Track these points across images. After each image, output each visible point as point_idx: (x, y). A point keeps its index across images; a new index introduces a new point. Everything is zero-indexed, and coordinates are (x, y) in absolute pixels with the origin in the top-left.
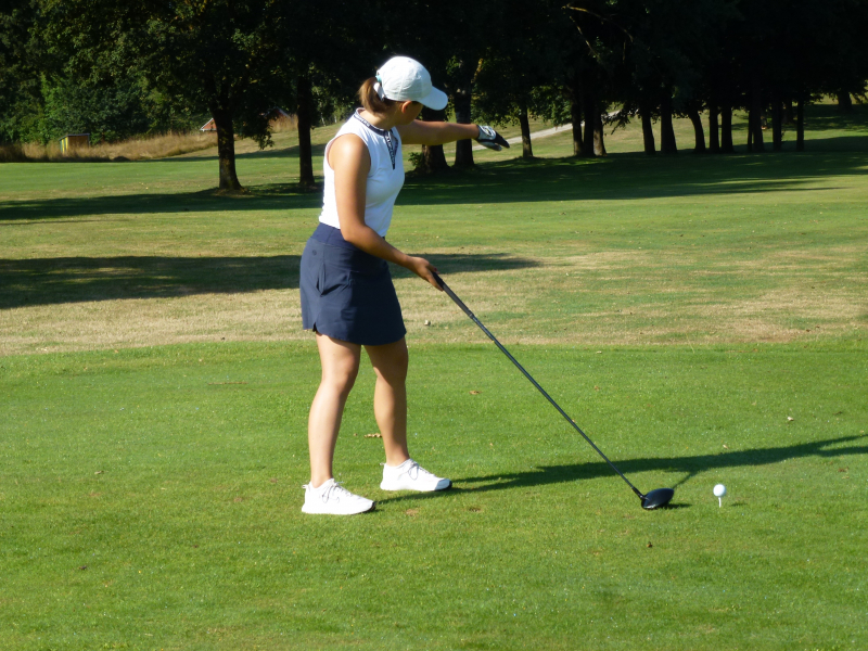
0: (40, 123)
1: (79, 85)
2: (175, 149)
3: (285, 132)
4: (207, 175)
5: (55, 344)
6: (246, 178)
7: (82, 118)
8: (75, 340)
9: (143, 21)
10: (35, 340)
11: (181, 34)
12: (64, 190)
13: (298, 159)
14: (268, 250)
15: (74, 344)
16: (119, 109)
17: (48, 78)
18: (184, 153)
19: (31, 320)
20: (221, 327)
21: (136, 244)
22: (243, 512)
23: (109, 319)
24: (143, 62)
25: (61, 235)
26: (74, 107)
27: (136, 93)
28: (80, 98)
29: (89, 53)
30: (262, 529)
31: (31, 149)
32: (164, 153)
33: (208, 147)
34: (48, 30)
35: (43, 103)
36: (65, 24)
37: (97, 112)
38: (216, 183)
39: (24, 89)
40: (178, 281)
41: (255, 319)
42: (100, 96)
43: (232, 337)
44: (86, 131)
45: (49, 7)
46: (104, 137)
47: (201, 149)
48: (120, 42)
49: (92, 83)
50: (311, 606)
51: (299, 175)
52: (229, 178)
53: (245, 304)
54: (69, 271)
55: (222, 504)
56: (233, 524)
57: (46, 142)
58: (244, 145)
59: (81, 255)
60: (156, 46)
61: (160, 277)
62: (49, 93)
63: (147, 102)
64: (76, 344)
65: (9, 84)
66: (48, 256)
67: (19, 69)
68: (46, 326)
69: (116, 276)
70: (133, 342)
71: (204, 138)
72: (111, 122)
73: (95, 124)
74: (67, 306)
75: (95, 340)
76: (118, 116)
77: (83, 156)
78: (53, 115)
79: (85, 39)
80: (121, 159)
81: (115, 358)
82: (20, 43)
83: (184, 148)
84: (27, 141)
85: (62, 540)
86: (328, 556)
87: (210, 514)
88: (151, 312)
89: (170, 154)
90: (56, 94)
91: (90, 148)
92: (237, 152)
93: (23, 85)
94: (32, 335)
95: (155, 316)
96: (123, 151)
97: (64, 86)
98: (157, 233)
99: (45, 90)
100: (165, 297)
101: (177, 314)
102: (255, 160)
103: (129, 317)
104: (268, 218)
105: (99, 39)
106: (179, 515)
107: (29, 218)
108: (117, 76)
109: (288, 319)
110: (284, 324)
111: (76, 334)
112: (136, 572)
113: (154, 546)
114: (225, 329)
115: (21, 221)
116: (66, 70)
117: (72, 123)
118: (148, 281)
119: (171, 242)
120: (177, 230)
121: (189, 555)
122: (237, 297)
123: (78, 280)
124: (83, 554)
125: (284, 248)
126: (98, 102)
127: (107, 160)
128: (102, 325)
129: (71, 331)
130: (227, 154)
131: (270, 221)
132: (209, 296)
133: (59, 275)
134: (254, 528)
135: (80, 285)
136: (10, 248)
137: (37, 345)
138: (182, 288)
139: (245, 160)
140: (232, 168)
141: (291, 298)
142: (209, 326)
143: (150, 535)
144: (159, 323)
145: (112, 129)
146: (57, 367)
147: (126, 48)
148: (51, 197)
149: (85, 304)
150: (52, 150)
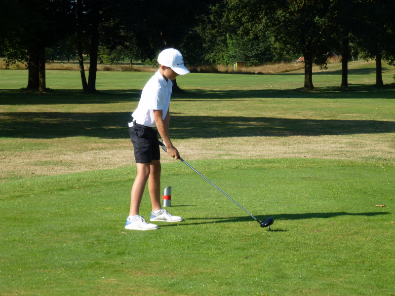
0: (225, 56)
1: (243, 39)
2: (284, 69)
3: (335, 63)
4: (298, 82)
5: (230, 155)
6: (316, 83)
7: (244, 54)
8: (239, 153)
9: (274, 11)
10: (221, 153)
11: (291, 18)
12: (235, 87)
13: (341, 76)
14: (326, 117)
15: (238, 155)
16: (260, 51)
17: (230, 36)
18: (288, 71)
19: (220, 144)
20: (304, 151)
21: (266, 112)
22: (318, 237)
23: (254, 145)
24: (273, 29)
25: (233, 106)
26: (241, 49)
27: (269, 44)
28: (244, 45)
29: (249, 25)
30: (327, 246)
31: (221, 68)
32: (280, 71)
33: (299, 69)
34: (232, 14)
35: (227, 47)
36: (240, 12)
37: (251, 52)
38: (302, 85)
39: (219, 40)
40: (285, 129)
41: (319, 148)
42: (252, 45)
43: (309, 156)
44: (245, 60)
45: (233, 4)
46: (253, 63)
47: (296, 70)
48: (264, 20)
49: (250, 38)
50: (351, 283)
51: (341, 83)
52: (309, 83)
53: (315, 141)
54: (236, 122)
55: (309, 233)
56: (314, 242)
57: (227, 64)
58: (316, 69)
59: (242, 116)
60: (280, 22)
61: (277, 127)
62: (230, 43)
63: (274, 48)
64: (239, 155)
65: (212, 38)
66: (227, 116)
67: (217, 31)
68: (225, 147)
69: (257, 126)
70: (264, 156)
71: (298, 65)
72: (256, 56)
73: (249, 57)
74: (235, 138)
75: (248, 154)
76: (260, 54)
77: (243, 71)
78: (231, 52)
79: (248, 18)
80: (260, 73)
81: (259, 163)
82: (218, 20)
83: (288, 69)
84: (219, 64)
85: (237, 244)
86: (359, 260)
87: (303, 237)
88: (272, 143)
89: (282, 72)
90: (233, 43)
91: (247, 68)
92: (313, 71)
93: (219, 39)
94: (220, 150)
95: (275, 145)
96: (261, 70)
97: (237, 39)
98: (275, 107)
99: (228, 41)
100: (279, 136)
101: (284, 144)
102: (320, 76)
103: (263, 145)
104: (326, 102)
105: (254, 18)
106: (289, 236)
107: (219, 98)
108: (261, 36)
109: (335, 149)
110: (333, 151)
111: (239, 151)
112: (270, 261)
113: (278, 250)
114: (306, 152)
115: (215, 99)
116: (238, 33)
117: (239, 56)
118: (271, 129)
119: (281, 112)
120: (285, 106)
121: (294, 255)
122: (312, 138)
123: (240, 127)
124: (246, 251)
125: (333, 116)
126: (251, 47)
127: (254, 73)
128: (250, 148)
129: (237, 149)
130: (308, 73)
131: (327, 103)
132: (299, 137)
133: (232, 124)
134: (324, 245)
135: (241, 129)
136: (211, 111)
137: (222, 155)
138: (287, 132)
139: (316, 75)
140: (310, 79)
141: (336, 139)
142: (299, 150)
143: (276, 245)
144: (276, 148)
145: (257, 60)
146: (233, 165)
147: (266, 23)
148: (229, 89)
149: (243, 138)
150: (230, 68)
